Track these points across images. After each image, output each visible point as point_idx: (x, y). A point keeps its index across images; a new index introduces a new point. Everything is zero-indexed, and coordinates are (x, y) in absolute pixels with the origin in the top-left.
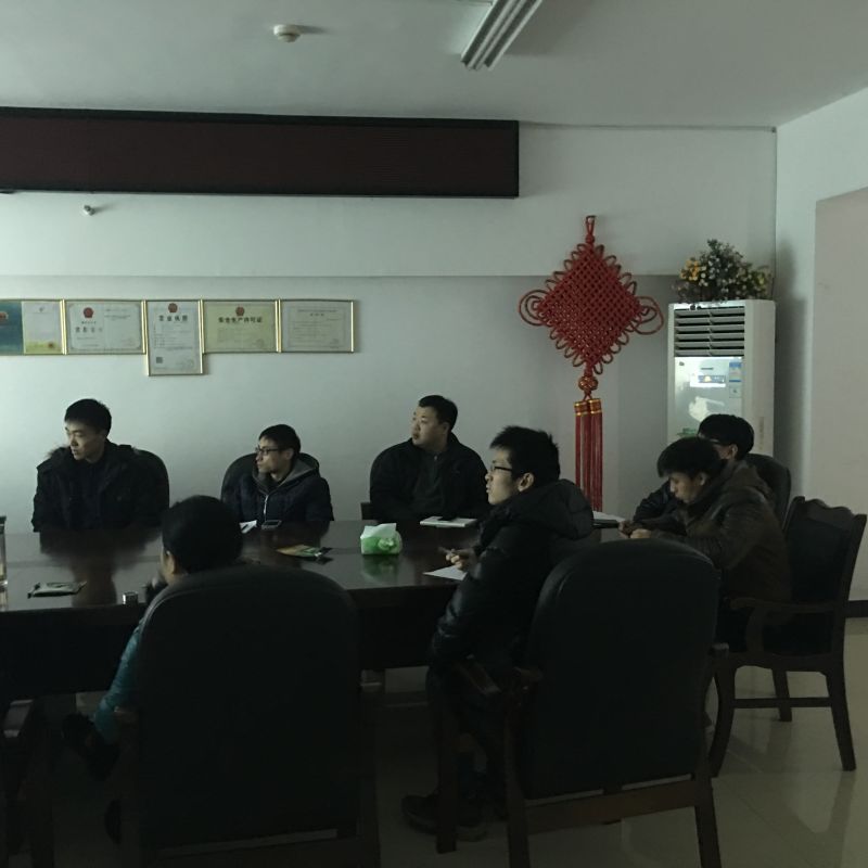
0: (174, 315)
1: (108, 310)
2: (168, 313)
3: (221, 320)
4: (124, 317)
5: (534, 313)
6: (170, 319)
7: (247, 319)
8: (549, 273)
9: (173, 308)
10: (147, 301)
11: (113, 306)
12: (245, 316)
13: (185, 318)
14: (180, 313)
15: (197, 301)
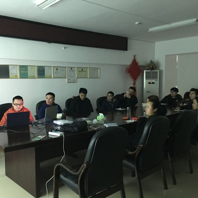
0: (72, 70)
1: (61, 69)
2: (71, 70)
3: (79, 71)
4: (63, 70)
5: (127, 71)
6: (71, 71)
7: (83, 71)
8: (129, 64)
9: (71, 69)
10: (67, 67)
11: (61, 68)
12: (83, 70)
13: (73, 71)
14: (73, 70)
15: (75, 67)
